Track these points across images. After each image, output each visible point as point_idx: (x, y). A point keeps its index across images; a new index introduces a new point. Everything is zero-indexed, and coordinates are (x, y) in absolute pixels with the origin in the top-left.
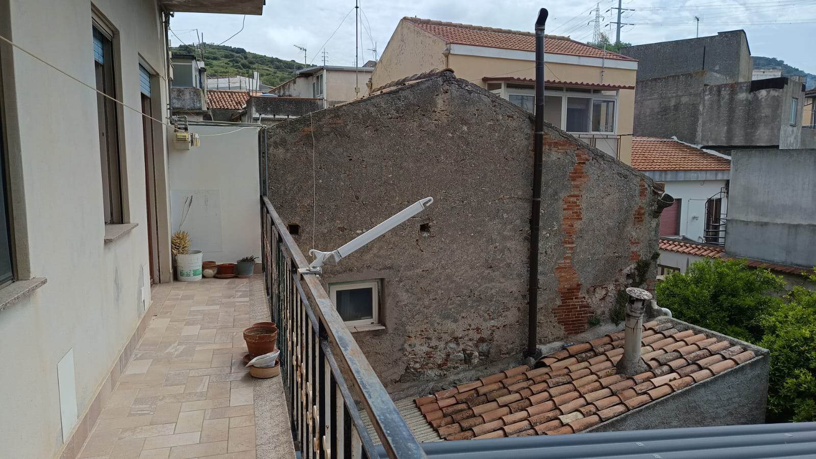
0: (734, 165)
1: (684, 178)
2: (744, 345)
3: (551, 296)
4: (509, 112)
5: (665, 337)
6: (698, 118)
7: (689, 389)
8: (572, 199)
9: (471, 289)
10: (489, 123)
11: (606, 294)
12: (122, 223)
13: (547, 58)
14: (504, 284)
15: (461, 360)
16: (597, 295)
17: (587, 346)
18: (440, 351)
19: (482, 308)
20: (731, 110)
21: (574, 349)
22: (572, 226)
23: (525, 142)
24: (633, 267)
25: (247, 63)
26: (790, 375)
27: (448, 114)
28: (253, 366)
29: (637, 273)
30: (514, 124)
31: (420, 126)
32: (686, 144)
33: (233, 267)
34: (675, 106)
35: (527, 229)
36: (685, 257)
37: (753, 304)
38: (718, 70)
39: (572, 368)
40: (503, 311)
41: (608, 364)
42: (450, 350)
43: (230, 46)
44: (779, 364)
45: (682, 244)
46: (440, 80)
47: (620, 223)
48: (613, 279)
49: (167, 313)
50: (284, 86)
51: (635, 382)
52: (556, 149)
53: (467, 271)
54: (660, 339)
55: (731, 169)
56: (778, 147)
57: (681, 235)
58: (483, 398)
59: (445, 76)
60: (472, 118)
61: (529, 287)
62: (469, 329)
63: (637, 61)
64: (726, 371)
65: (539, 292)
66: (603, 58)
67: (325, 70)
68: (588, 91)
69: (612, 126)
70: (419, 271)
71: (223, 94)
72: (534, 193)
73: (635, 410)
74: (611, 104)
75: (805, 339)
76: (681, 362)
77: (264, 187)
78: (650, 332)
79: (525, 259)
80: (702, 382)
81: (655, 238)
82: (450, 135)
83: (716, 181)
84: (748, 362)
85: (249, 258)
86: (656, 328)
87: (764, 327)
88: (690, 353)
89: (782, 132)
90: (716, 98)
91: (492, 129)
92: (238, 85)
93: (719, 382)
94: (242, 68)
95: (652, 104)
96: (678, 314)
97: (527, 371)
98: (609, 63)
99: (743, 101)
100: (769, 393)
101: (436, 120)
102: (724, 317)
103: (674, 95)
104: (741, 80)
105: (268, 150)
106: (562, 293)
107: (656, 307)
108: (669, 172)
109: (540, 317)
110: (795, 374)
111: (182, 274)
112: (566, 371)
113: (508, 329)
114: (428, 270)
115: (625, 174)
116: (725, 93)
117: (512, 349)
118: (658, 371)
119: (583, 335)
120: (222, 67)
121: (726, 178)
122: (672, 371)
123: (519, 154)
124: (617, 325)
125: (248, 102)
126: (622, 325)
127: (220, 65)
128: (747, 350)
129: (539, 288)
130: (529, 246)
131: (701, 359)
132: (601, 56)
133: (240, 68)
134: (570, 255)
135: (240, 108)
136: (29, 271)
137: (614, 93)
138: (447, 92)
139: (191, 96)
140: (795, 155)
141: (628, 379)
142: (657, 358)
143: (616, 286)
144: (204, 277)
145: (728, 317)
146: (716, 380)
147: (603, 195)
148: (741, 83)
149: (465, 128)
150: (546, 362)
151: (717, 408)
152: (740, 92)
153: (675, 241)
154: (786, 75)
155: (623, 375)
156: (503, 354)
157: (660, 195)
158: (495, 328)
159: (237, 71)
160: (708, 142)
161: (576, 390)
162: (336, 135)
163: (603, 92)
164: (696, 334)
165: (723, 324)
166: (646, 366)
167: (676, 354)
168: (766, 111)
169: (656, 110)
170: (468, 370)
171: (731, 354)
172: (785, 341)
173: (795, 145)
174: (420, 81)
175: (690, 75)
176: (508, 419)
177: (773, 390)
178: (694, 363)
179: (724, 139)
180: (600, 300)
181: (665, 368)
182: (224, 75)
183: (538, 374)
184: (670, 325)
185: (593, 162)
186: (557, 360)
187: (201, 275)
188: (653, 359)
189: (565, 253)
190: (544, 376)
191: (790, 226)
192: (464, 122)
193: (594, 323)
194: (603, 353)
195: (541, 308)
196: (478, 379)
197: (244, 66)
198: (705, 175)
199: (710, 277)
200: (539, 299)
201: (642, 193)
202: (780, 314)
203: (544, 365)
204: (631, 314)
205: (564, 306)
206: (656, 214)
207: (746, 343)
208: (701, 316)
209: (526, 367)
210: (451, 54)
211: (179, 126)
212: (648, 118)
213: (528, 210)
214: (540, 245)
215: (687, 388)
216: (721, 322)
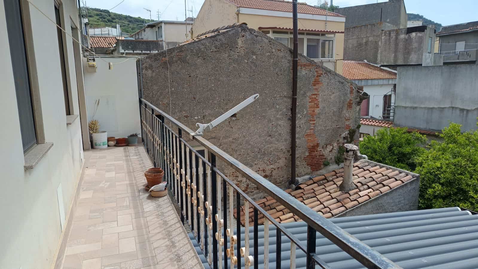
0: (399, 75)
1: (372, 83)
2: (406, 172)
3: (303, 151)
4: (279, 48)
5: (365, 170)
6: (378, 50)
7: (378, 197)
8: (313, 96)
9: (260, 148)
10: (267, 54)
11: (332, 148)
12: (70, 115)
13: (299, 16)
14: (277, 145)
15: (255, 188)
16: (327, 149)
17: (323, 177)
18: (243, 183)
19: (266, 159)
20: (396, 45)
21: (316, 179)
22: (314, 111)
23: (288, 65)
24: (347, 133)
25: (111, 19)
26: (430, 187)
27: (245, 49)
28: (152, 191)
29: (349, 136)
30: (282, 55)
31: (229, 56)
32: (372, 64)
33: (125, 140)
34: (365, 42)
35: (289, 114)
36: (372, 128)
37: (410, 151)
38: (389, 22)
39: (316, 189)
40: (277, 160)
41: (335, 186)
42: (249, 183)
43: (99, 8)
44: (424, 182)
45: (370, 120)
46: (240, 29)
47: (339, 109)
48: (336, 140)
49: (94, 166)
50: (138, 33)
51: (350, 195)
52: (305, 68)
53: (257, 138)
54: (362, 172)
55: (397, 78)
56: (421, 65)
57: (369, 115)
58: (268, 207)
59: (242, 27)
60: (258, 51)
61: (291, 146)
62: (259, 171)
63: (345, 17)
64: (397, 187)
65: (297, 149)
66: (326, 15)
67: (163, 23)
68: (318, 35)
69: (332, 55)
70: (231, 139)
71: (99, 38)
72: (293, 93)
73: (350, 209)
74: (331, 42)
75: (438, 168)
76: (374, 183)
77: (140, 93)
78: (357, 168)
79: (289, 131)
80: (385, 193)
81: (358, 117)
82: (246, 61)
83: (389, 84)
84: (409, 181)
85: (134, 135)
86: (360, 166)
87: (416, 163)
88: (378, 178)
89: (424, 57)
90: (388, 38)
91: (270, 57)
92: (107, 32)
93: (394, 192)
94: (108, 22)
95: (353, 42)
96: (371, 158)
97: (291, 192)
98: (330, 18)
99: (403, 39)
100: (419, 198)
101: (238, 53)
102: (395, 158)
103: (365, 36)
104: (401, 27)
105: (142, 71)
106: (309, 149)
107: (359, 154)
108: (363, 81)
109: (297, 162)
110: (433, 187)
111: (96, 145)
112: (312, 191)
113: (280, 170)
114: (235, 139)
115: (342, 81)
116: (393, 35)
117: (283, 180)
118: (362, 188)
119: (321, 171)
120: (96, 21)
121: (394, 83)
122: (369, 188)
123: (285, 71)
124: (339, 165)
125: (116, 43)
126: (342, 165)
127: (94, 20)
128: (408, 175)
129: (296, 147)
130: (291, 123)
131: (384, 181)
132: (325, 14)
133: (106, 22)
134: (313, 127)
135: (111, 47)
136: (44, 139)
137: (332, 35)
138: (243, 36)
140: (431, 69)
141: (346, 193)
142: (361, 181)
143: (338, 144)
144: (108, 146)
145: (397, 159)
146: (392, 191)
147: (330, 93)
148: (402, 29)
149: (254, 57)
150: (301, 187)
151: (393, 206)
152: (401, 34)
153: (367, 119)
154: (425, 24)
155: (343, 191)
156: (278, 183)
157: (361, 93)
158: (273, 169)
159: (105, 24)
160: (384, 63)
161: (318, 200)
162: (181, 62)
163: (326, 35)
164: (381, 168)
165: (395, 162)
166: (355, 186)
167: (371, 179)
168: (415, 45)
169: (355, 45)
170: (259, 193)
171: (400, 177)
172: (427, 169)
173: (430, 64)
174: (228, 30)
175: (374, 25)
176: (282, 217)
177: (421, 196)
178: (381, 183)
179: (392, 61)
180: (330, 152)
181: (366, 187)
182: (97, 26)
183: (297, 193)
184: (367, 164)
185: (325, 75)
186: (306, 185)
187: (107, 145)
188: (359, 182)
189: (310, 126)
190: (301, 194)
191: (429, 109)
192: (254, 53)
193: (326, 165)
194: (332, 181)
195: (298, 157)
196: (264, 198)
197: (109, 21)
198: (382, 82)
199: (387, 137)
200: (297, 152)
201: (351, 92)
202: (424, 155)
203: (300, 188)
204: (347, 158)
205: (311, 156)
206: (359, 103)
207: (407, 171)
208: (383, 159)
209: (290, 190)
210: (241, 14)
211: (90, 58)
212: (350, 50)
213: (290, 103)
214: (297, 123)
215: (378, 196)
216: (394, 162)
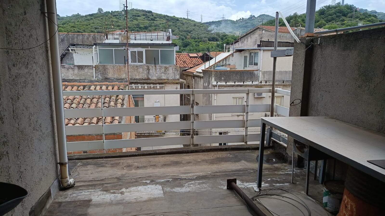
25: (153, 18)
50: (226, 59)
67: (262, 51)
94: (151, 20)
127: (141, 19)
139: (173, 71)
